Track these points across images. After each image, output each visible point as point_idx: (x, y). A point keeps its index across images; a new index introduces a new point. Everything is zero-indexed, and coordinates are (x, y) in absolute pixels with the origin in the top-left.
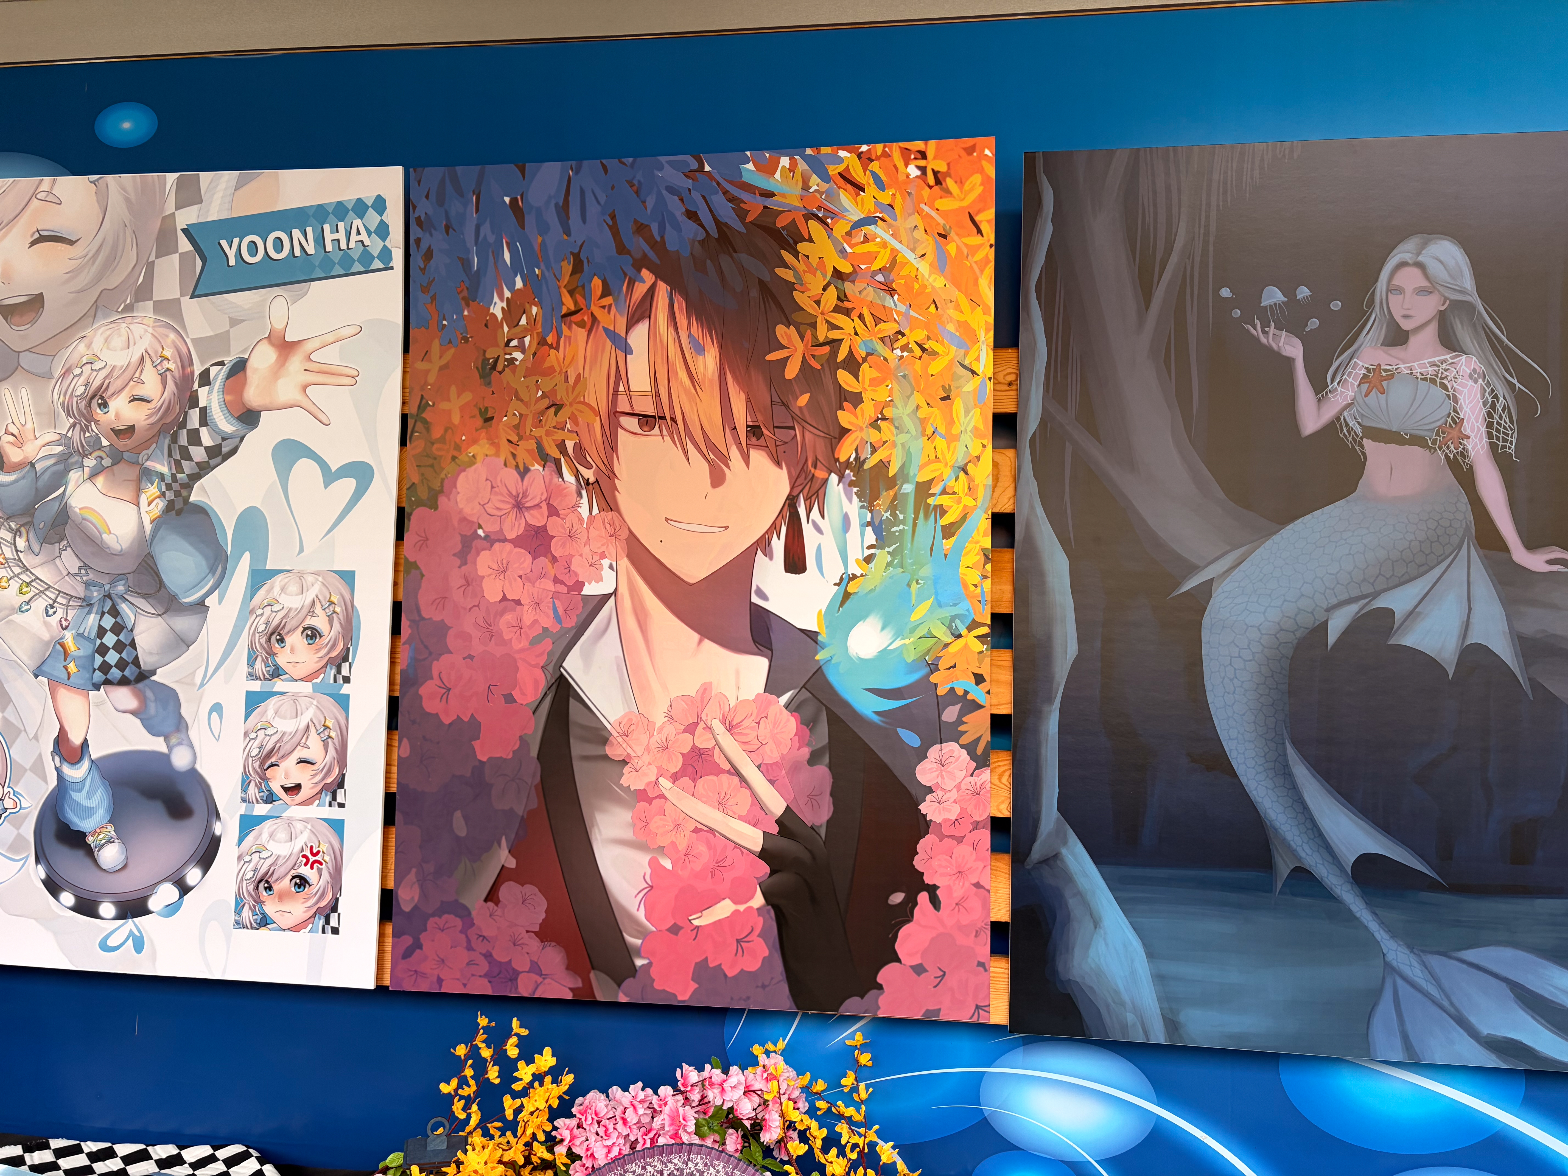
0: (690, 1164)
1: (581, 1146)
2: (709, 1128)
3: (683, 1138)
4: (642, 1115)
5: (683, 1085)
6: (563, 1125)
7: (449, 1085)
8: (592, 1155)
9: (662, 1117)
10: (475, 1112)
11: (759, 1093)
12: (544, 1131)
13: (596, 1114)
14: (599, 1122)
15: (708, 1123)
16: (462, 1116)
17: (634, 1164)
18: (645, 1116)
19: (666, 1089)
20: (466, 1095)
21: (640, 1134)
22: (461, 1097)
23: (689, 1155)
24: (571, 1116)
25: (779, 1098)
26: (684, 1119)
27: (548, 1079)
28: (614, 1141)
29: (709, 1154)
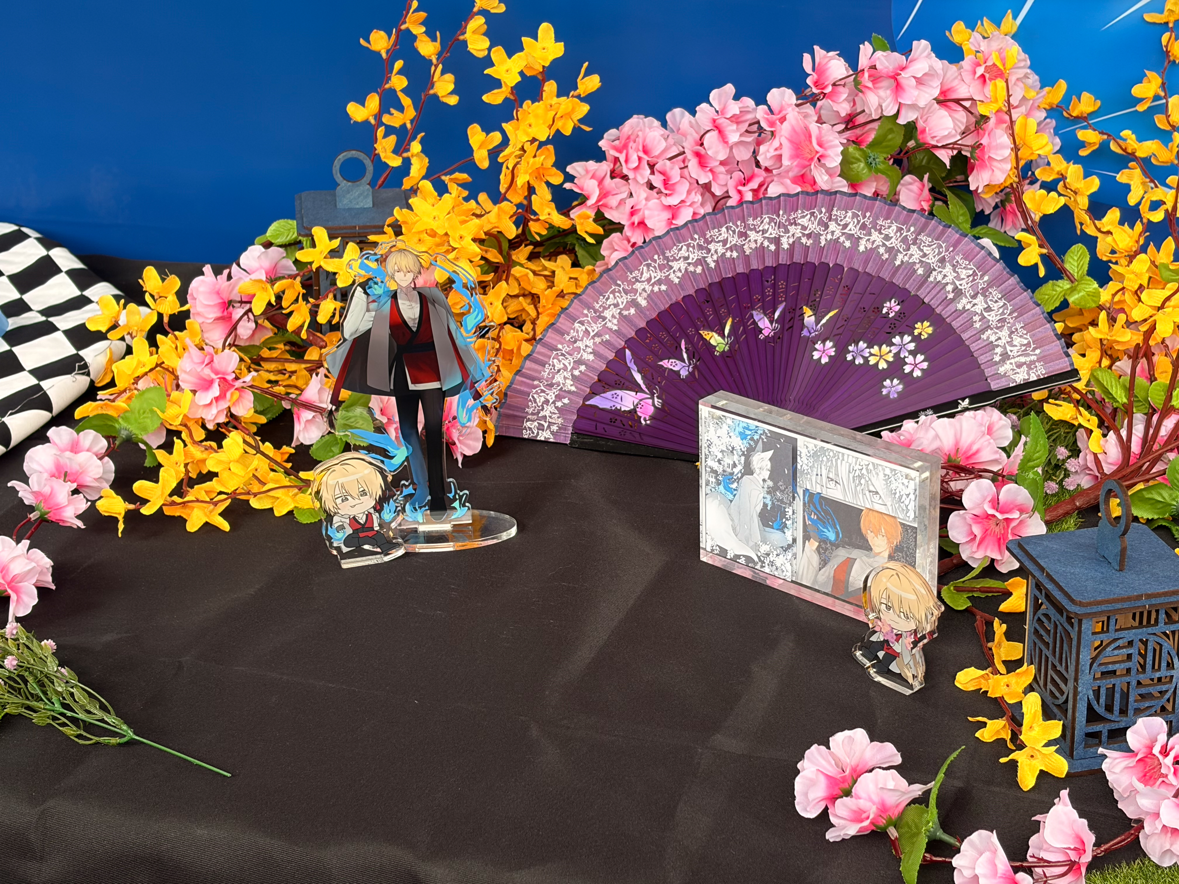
0: (832, 226)
1: (621, 208)
2: (869, 165)
3: (818, 179)
4: (738, 144)
5: (816, 84)
6: (583, 172)
7: (363, 105)
8: (642, 223)
9: (776, 143)
10: (417, 155)
11: (967, 104)
12: (548, 184)
13: (646, 151)
14: (652, 166)
15: (866, 157)
16: (395, 162)
17: (724, 229)
18: (742, 148)
19: (783, 94)
20: (397, 125)
21: (731, 184)
22: (390, 130)
23: (830, 211)
24: (600, 156)
25: (1009, 113)
26: (820, 145)
27: (550, 87)
28: (683, 197)
29: (869, 209)
